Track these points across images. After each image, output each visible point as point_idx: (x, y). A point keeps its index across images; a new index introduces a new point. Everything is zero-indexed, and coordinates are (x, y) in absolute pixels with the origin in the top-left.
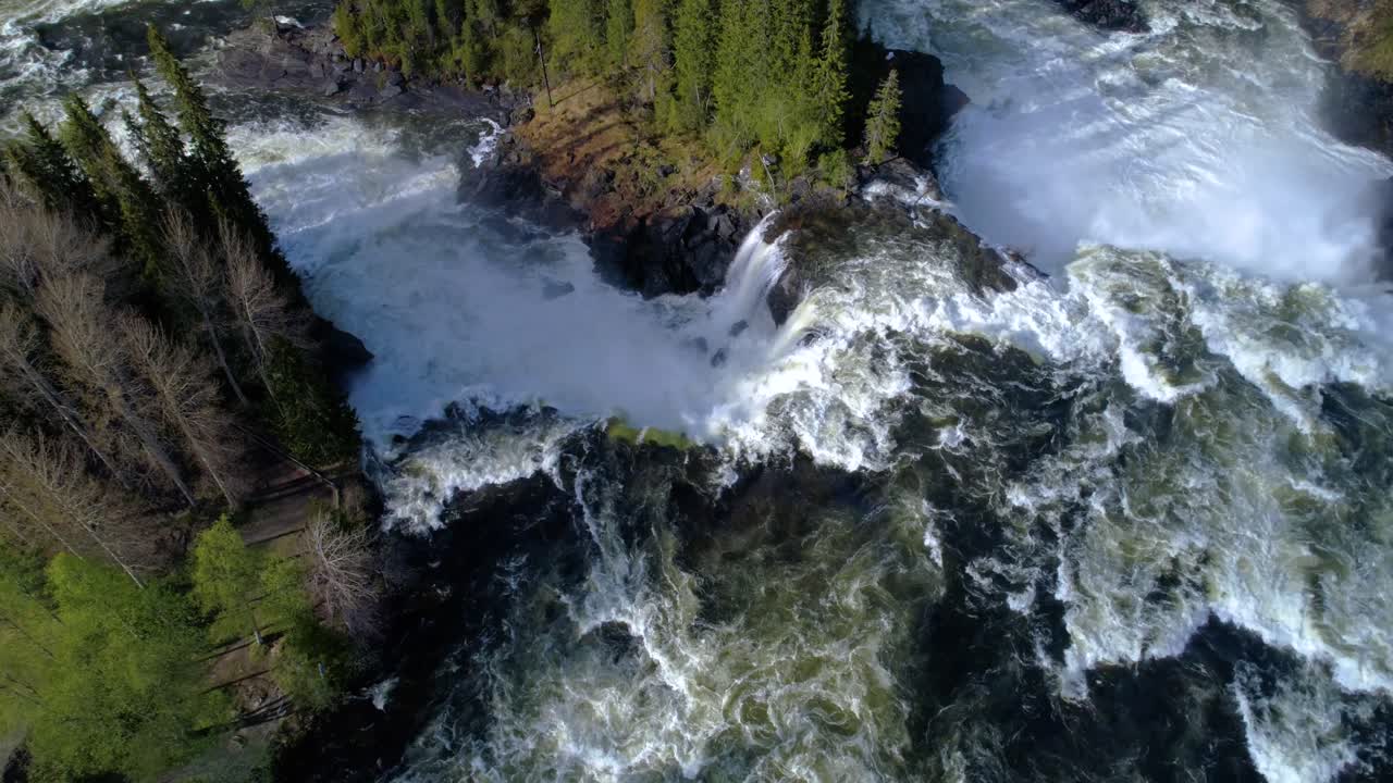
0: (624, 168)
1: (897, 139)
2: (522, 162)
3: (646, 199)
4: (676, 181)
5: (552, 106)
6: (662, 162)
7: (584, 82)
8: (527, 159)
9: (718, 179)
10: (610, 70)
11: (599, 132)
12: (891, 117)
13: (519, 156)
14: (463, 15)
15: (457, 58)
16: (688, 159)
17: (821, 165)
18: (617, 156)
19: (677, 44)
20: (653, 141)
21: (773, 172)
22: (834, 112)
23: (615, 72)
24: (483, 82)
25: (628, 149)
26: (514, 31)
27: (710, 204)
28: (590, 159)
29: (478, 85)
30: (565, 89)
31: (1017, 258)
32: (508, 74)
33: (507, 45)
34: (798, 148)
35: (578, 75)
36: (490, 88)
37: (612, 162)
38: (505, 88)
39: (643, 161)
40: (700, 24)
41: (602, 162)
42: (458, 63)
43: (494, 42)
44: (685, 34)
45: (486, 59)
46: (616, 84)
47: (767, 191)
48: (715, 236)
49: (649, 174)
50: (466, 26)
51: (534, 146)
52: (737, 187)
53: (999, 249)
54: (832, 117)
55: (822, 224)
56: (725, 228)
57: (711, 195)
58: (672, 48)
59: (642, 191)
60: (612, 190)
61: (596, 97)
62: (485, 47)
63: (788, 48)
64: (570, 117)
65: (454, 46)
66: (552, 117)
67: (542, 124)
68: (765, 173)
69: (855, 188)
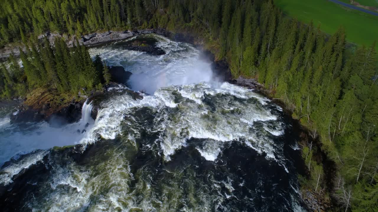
0: (52, 102)
1: (111, 78)
2: (26, 109)
3: (59, 107)
4: (65, 101)
5: (31, 95)
6: (61, 98)
7: (38, 89)
8: (27, 109)
9: (74, 97)
10: (44, 84)
11: (45, 97)
12: (108, 73)
13: (25, 109)
14: (4, 84)
15: (5, 94)
16: (68, 96)
17: (97, 87)
18: (49, 100)
19: (58, 74)
20: (58, 95)
21: (85, 91)
22: (96, 76)
23: (46, 84)
24: (14, 98)
25: (52, 98)
26: (19, 85)
27: (74, 102)
28: (43, 103)
29: (12, 99)
30: (34, 91)
31: (142, 92)
32: (20, 95)
33: (18, 88)
34: (90, 85)
35: (37, 88)
36: (16, 99)
37: (49, 101)
38: (20, 98)
39: (56, 99)
40: (62, 67)
41: (46, 102)
42: (5, 95)
43: (14, 88)
44: (59, 71)
45: (13, 93)
46: (47, 87)
47: (85, 95)
48: (77, 109)
49: (58, 102)
50: (6, 87)
51: (29, 105)
52: (79, 97)
53: (138, 92)
54: (96, 77)
55: (99, 97)
56: (78, 105)
57: (74, 101)
58: (57, 75)
59: (57, 106)
60: (50, 107)
61: (42, 90)
62: (12, 90)
63: (81, 66)
64: (36, 96)
65: (3, 92)
66: (32, 97)
67: (29, 100)
68: (83, 91)
69: (105, 90)
